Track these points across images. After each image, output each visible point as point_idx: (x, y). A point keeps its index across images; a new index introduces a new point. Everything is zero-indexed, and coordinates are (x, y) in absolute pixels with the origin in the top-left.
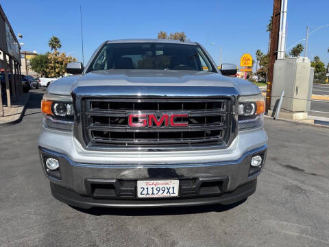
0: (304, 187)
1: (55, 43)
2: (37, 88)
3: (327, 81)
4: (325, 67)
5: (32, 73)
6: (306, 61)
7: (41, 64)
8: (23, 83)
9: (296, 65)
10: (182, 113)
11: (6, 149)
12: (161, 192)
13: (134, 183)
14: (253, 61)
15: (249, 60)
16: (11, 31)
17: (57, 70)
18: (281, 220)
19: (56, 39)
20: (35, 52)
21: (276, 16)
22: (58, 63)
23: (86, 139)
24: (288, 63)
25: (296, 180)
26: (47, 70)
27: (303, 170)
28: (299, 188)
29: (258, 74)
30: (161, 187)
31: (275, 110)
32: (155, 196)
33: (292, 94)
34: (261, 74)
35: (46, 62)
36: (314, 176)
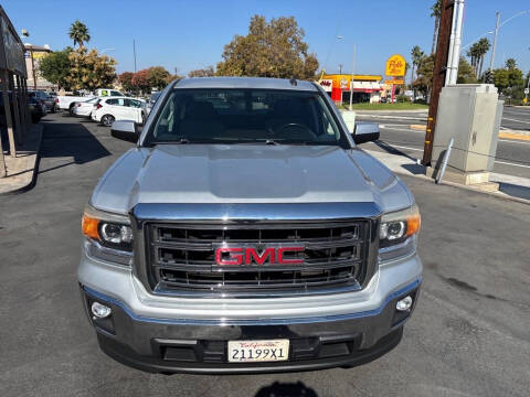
0: (475, 321)
1: (80, 33)
2: (53, 112)
3: (525, 100)
4: (524, 77)
5: (43, 82)
6: (490, 91)
7: (58, 68)
8: (32, 106)
9: (474, 98)
10: (295, 244)
11: (19, 243)
12: (263, 355)
13: (223, 344)
14: (407, 65)
15: (399, 65)
16: (11, 28)
17: (84, 79)
18: (438, 384)
19: (81, 25)
20: (47, 47)
21: (447, 8)
22: (85, 66)
23: (152, 278)
24: (462, 94)
25: (464, 308)
26: (68, 79)
27: (474, 289)
28: (468, 323)
29: (413, 87)
30: (262, 348)
31: (437, 168)
32: (254, 360)
33: (466, 145)
34: (419, 87)
35: (66, 65)
36: (492, 301)
